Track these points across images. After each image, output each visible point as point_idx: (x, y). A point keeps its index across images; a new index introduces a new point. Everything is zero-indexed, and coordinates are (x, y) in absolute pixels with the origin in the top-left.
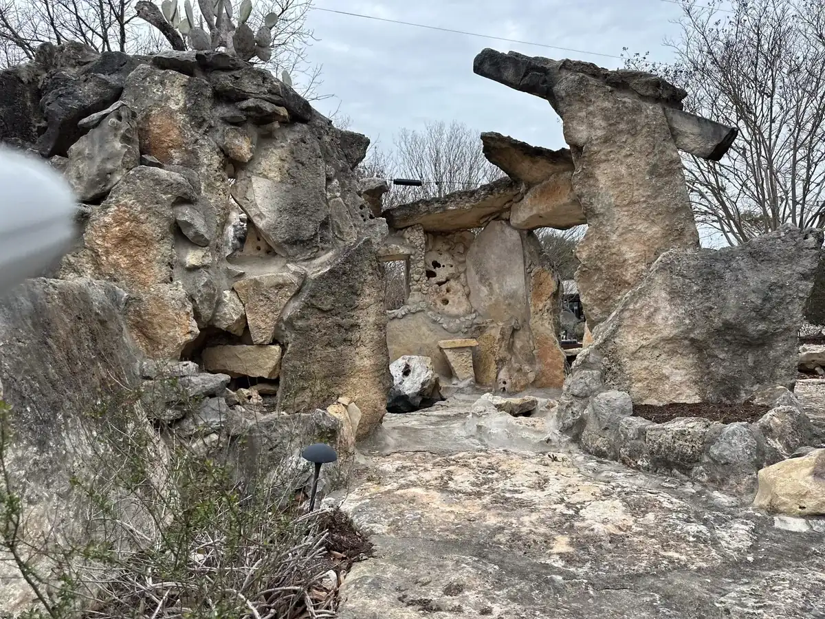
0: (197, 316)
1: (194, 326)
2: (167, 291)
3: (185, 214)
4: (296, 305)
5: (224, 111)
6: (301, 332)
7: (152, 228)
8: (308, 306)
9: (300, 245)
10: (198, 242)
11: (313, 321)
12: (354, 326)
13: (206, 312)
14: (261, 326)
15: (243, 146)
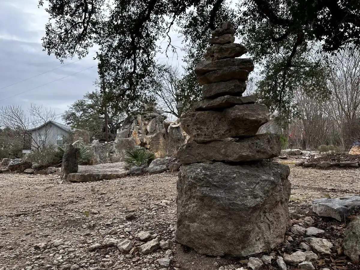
0: (141, 141)
1: (140, 142)
2: (138, 139)
3: (139, 131)
4: (151, 140)
5: (145, 119)
6: (152, 143)
7: (137, 132)
8: (152, 140)
9: (152, 133)
10: (141, 134)
11: (153, 142)
12: (159, 143)
13: (142, 141)
14: (148, 142)
15: (147, 122)
